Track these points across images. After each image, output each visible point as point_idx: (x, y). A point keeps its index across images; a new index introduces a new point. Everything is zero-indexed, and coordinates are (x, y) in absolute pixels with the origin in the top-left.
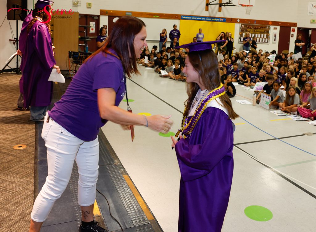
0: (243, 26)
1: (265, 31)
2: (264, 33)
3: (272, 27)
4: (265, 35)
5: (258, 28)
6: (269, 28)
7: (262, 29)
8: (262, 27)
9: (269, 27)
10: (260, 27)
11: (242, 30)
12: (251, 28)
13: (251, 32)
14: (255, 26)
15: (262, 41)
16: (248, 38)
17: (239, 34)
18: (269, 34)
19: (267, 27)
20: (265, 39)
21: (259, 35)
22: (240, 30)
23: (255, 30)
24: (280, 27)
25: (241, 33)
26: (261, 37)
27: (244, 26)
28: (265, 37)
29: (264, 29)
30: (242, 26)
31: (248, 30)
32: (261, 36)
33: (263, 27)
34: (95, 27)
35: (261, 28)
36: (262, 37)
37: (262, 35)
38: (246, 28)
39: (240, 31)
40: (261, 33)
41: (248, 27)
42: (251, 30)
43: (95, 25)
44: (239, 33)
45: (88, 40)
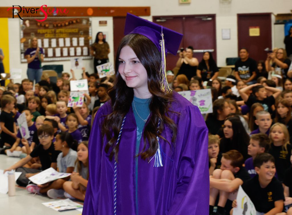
0: (27, 22)
1: (79, 31)
2: (77, 35)
3: (95, 21)
4: (82, 40)
5: (63, 24)
6: (89, 24)
7: (71, 26)
8: (71, 23)
9: (88, 20)
10: (67, 23)
11: (26, 33)
12: (47, 25)
13: (49, 36)
14: (55, 21)
15: (75, 53)
16: (35, 49)
17: (21, 42)
18: (90, 36)
19: (84, 22)
20: (82, 47)
21: (68, 40)
22: (22, 32)
23: (58, 31)
24: (115, 18)
25: (24, 40)
26: (72, 45)
27: (30, 24)
28: (82, 43)
29: (74, 26)
30: (24, 24)
31: (41, 31)
32: (71, 41)
33: (74, 22)
35: (69, 24)
36: (75, 43)
37: (75, 40)
38: (34, 27)
39: (22, 35)
40: (71, 35)
41: (39, 24)
42: (48, 31)
44: (21, 40)
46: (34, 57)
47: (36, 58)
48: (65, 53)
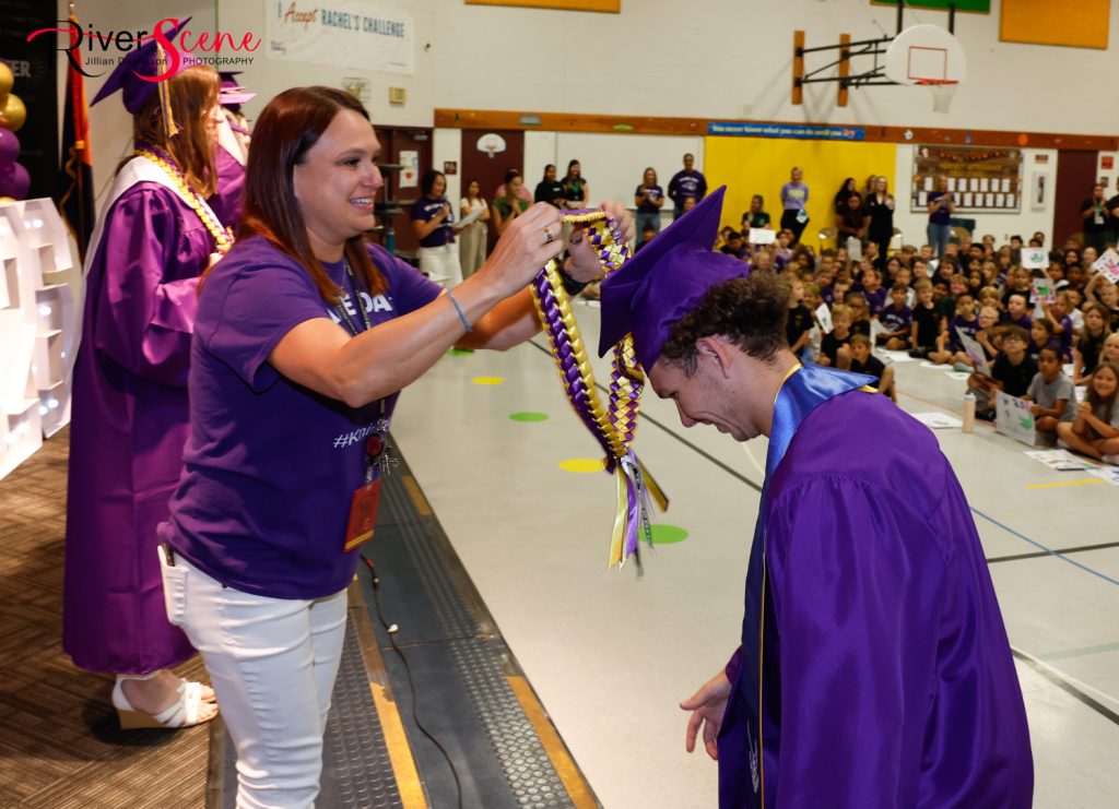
0: (925, 151)
1: (1003, 168)
2: (999, 175)
3: (1029, 154)
4: (1006, 183)
5: (979, 158)
6: (1019, 159)
7: (991, 161)
8: (992, 156)
9: (1019, 153)
10: (985, 156)
11: (923, 168)
12: (955, 158)
13: (955, 173)
14: (968, 150)
15: (995, 202)
17: (913, 181)
18: (1020, 177)
19: (1013, 155)
20: (1005, 194)
21: (984, 182)
22: (916, 166)
23: (971, 166)
24: (1061, 152)
25: (918, 178)
26: (990, 191)
27: (930, 154)
28: (1006, 188)
29: (997, 161)
30: (920, 153)
31: (944, 165)
32: (990, 184)
33: (997, 154)
34: (417, 166)
35: (989, 157)
36: (995, 188)
37: (996, 182)
38: (935, 159)
39: (916, 170)
40: (991, 174)
41: (942, 155)
42: (956, 166)
43: (416, 162)
44: (914, 177)
45: (393, 211)
46: (938, 205)
47: (941, 208)
48: (979, 202)
